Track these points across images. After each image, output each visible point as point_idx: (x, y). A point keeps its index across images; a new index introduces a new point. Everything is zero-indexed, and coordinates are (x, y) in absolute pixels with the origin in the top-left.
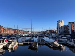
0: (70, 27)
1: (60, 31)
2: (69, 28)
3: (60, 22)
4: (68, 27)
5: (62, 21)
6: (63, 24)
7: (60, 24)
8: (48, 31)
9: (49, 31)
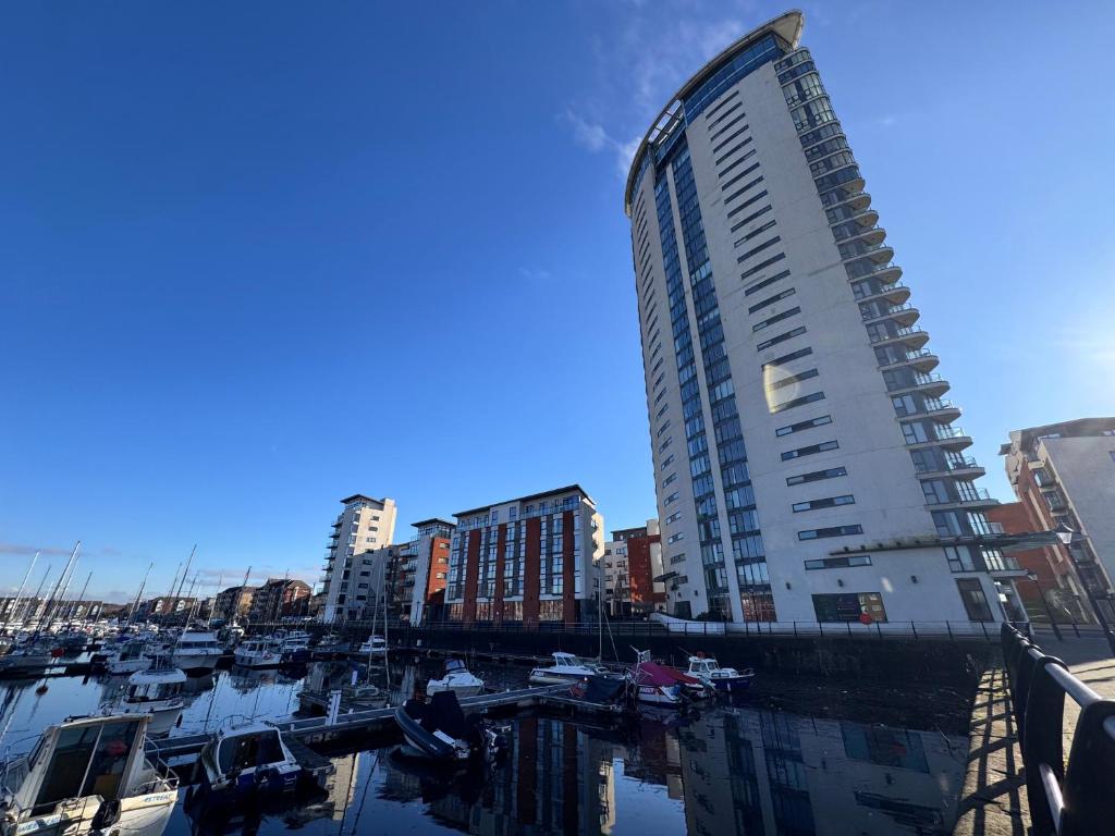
0: (420, 563)
1: (342, 599)
2: (412, 571)
3: (366, 513)
4: (406, 558)
5: (380, 505)
6: (381, 530)
7: (363, 525)
8: (246, 599)
9: (257, 592)
